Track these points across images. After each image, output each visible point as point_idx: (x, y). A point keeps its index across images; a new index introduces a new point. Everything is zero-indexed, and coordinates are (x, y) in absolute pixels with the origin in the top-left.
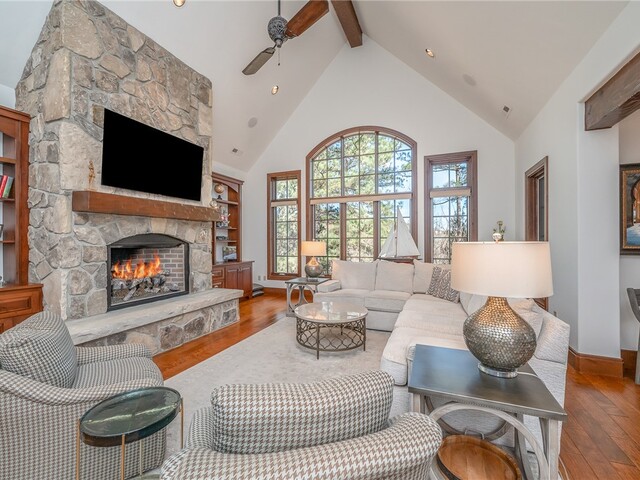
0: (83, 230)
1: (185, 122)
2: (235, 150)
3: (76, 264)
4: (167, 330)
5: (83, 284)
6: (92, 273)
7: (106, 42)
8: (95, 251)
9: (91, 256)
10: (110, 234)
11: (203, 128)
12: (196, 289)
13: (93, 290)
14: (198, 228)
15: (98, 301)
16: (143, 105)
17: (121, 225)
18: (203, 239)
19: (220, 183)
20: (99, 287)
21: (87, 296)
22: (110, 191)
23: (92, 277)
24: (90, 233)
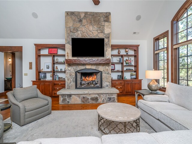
0: (69, 68)
1: (99, 32)
2: (135, 33)
3: (68, 76)
4: (84, 97)
5: (70, 81)
6: (72, 79)
7: (74, 21)
8: (72, 74)
9: (71, 75)
10: (75, 69)
11: (107, 31)
12: (104, 87)
13: (72, 83)
14: (105, 66)
15: (73, 86)
16: (84, 32)
17: (78, 67)
18: (107, 70)
19: (127, 48)
20: (73, 82)
21: (71, 84)
22: (75, 58)
23: (72, 80)
24: (71, 69)
